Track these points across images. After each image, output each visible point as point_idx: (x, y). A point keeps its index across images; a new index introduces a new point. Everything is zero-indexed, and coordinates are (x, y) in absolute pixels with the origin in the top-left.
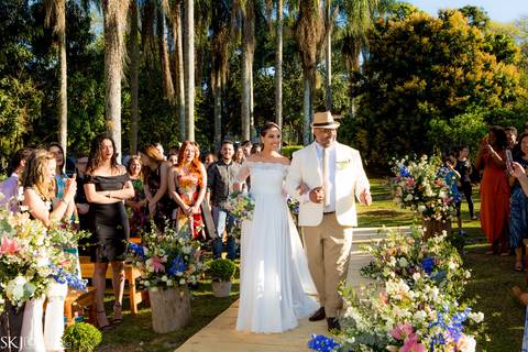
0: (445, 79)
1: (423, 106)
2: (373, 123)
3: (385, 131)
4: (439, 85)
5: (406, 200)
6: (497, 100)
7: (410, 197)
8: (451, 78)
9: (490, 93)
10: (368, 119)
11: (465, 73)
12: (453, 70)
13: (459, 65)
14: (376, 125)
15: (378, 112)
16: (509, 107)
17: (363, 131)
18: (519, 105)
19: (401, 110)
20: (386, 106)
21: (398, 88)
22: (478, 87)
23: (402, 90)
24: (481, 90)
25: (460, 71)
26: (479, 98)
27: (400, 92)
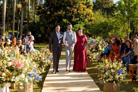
0: (71, 12)
1: (65, 20)
2: (46, 25)
3: (50, 28)
4: (69, 14)
5: (93, 51)
6: (87, 21)
7: (94, 50)
8: (73, 12)
9: (85, 18)
10: (45, 23)
11: (77, 10)
12: (73, 9)
13: (75, 8)
14: (48, 26)
15: (48, 21)
16: (90, 23)
17: (43, 27)
18: (93, 22)
19: (56, 21)
20: (51, 19)
21: (56, 13)
22: (82, 16)
23: (57, 14)
24: (82, 17)
25: (76, 10)
26: (82, 19)
27: (56, 15)
